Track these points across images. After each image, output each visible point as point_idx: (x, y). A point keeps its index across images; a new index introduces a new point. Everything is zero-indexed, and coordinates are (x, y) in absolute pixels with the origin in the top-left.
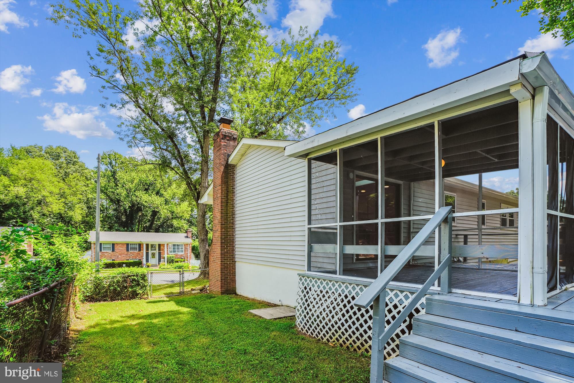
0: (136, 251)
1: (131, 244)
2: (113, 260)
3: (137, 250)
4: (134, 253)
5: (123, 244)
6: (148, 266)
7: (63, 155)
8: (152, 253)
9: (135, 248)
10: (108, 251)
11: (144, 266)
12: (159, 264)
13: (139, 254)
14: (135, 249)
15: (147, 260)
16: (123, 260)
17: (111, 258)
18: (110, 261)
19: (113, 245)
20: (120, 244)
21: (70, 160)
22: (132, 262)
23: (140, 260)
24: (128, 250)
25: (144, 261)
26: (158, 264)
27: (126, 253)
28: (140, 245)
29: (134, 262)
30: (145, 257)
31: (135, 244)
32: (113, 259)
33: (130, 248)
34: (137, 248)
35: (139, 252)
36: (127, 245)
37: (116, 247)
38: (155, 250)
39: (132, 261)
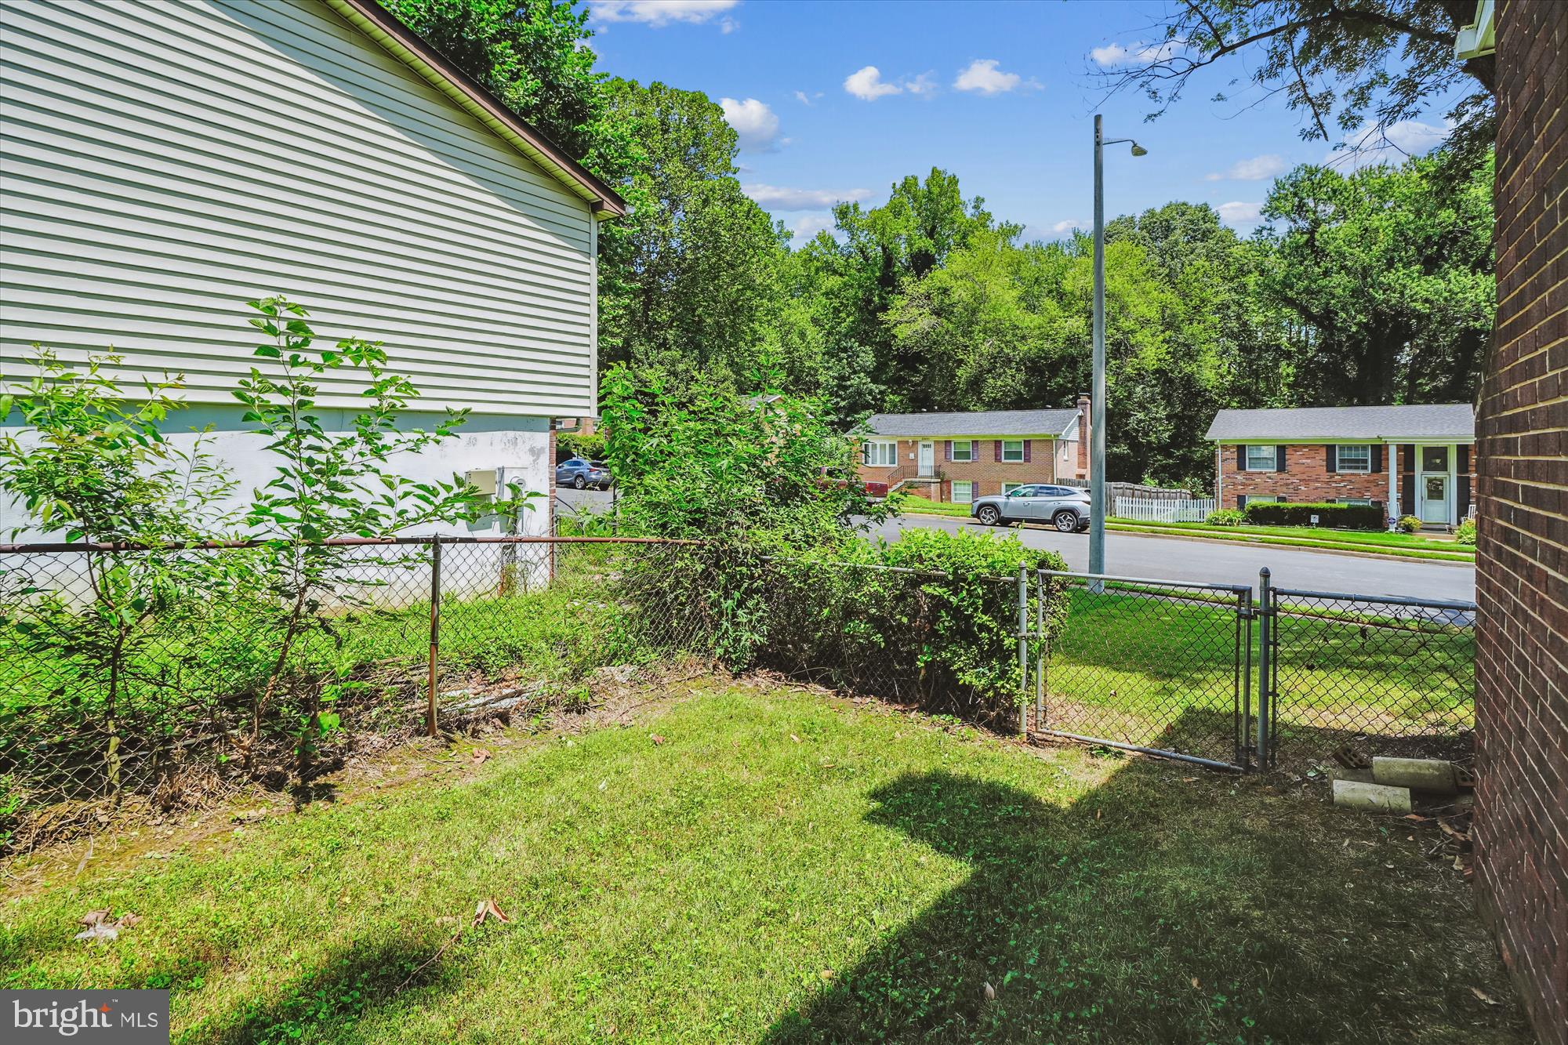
0: (1361, 472)
1: (1342, 448)
2: (1281, 499)
3: (1366, 468)
4: (1353, 478)
5: (1313, 447)
6: (1408, 529)
7: (1178, 223)
8: (1430, 481)
9: (1357, 461)
10: (1264, 471)
11: (1392, 528)
12: (1459, 523)
13: (1374, 481)
14: (1359, 463)
15: (1408, 506)
16: (1314, 501)
17: (1273, 491)
18: (1269, 502)
19: (1281, 450)
20: (1305, 446)
21: (1194, 231)
22: (1342, 510)
23: (1380, 503)
24: (1331, 468)
25: (1393, 509)
26: (1454, 522)
27: (1325, 476)
28: (1379, 451)
29: (1352, 510)
30: (1394, 494)
31: (1357, 448)
32: (1281, 495)
33: (1342, 461)
34: (1365, 461)
35: (1375, 476)
36: (1330, 449)
37: (1292, 458)
38: (1444, 467)
39: (1345, 505)
